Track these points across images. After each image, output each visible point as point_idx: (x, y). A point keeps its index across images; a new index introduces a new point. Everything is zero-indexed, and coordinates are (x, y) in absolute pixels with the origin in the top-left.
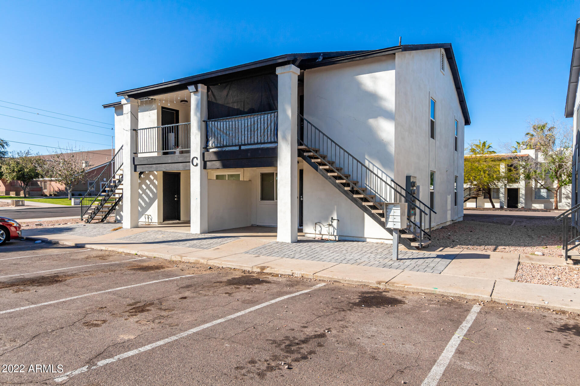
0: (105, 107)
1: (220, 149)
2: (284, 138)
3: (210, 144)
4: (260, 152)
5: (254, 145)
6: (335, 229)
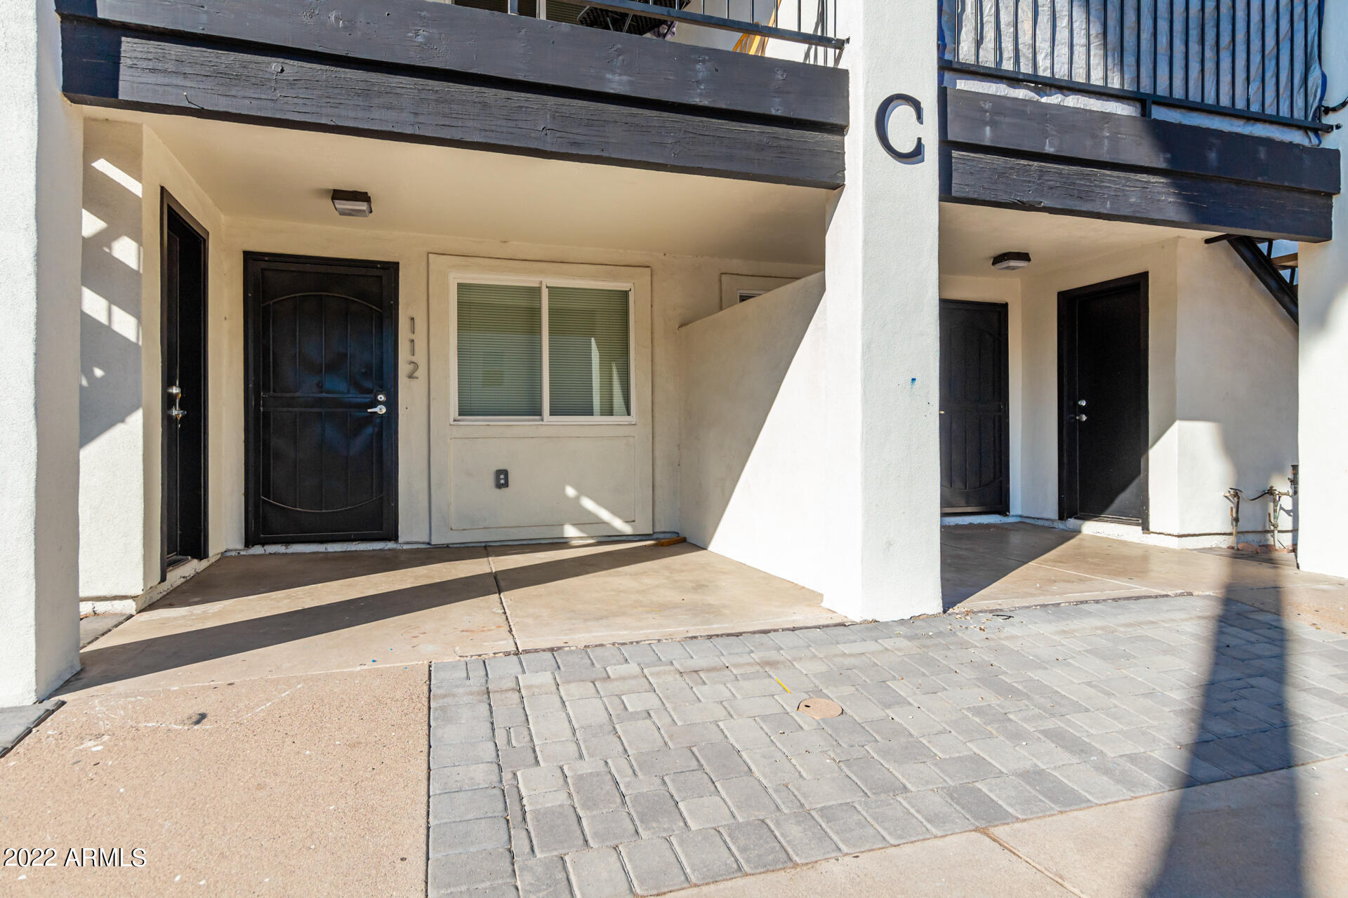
4: (1262, 154)
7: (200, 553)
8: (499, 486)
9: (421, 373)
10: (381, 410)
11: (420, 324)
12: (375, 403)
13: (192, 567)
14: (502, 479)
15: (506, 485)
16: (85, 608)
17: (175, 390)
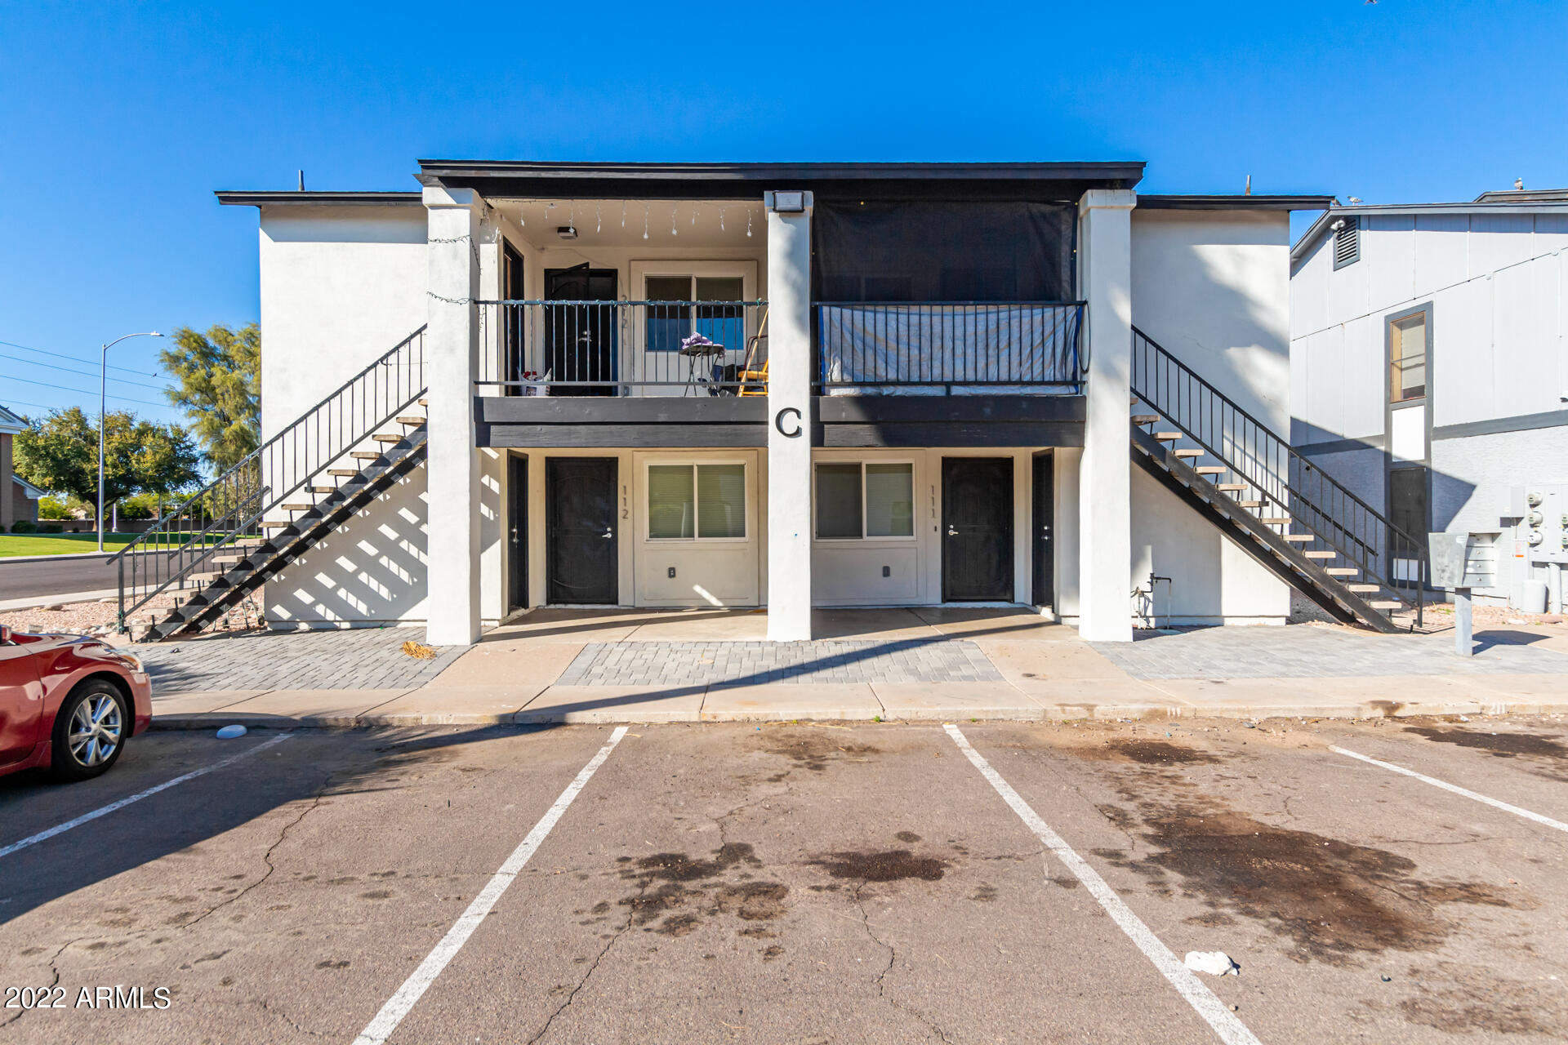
0: (226, 198)
1: (870, 391)
2: (1110, 372)
3: (835, 373)
4: (1024, 405)
5: (999, 387)
6: (1149, 601)
7: (526, 606)
8: (670, 576)
9: (629, 516)
10: (609, 536)
11: (629, 490)
12: (606, 532)
13: (521, 612)
14: (672, 573)
15: (674, 576)
16: (483, 623)
17: (515, 530)
